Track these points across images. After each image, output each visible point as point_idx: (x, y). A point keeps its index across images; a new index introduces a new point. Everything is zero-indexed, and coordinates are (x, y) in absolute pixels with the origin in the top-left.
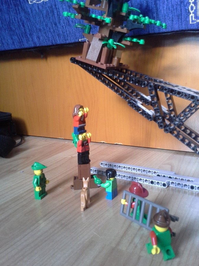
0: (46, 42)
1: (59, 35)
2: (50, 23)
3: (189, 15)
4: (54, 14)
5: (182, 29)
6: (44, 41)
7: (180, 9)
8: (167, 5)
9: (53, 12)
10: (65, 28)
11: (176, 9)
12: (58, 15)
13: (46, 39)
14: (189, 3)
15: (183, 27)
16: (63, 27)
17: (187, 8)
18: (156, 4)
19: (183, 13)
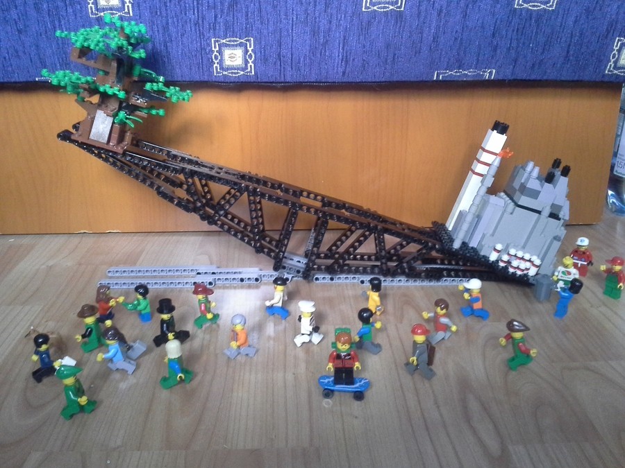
3: (213, 65)
5: (204, 80)
7: (200, 56)
8: (182, 50)
10: (10, 60)
11: (196, 55)
14: (213, 52)
15: (206, 78)
17: (209, 56)
18: (166, 47)
19: (205, 62)
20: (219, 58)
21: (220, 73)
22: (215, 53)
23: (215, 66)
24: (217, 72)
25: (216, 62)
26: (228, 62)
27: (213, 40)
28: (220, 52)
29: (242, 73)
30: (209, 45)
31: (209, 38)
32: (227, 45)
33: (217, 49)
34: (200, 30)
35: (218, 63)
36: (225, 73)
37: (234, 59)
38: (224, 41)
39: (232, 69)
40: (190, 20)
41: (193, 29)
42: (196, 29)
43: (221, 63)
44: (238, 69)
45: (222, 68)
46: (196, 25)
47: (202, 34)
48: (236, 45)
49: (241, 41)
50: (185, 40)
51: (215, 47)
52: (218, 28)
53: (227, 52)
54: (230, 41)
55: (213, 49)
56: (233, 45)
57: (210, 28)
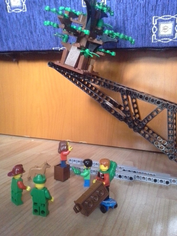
0: (20, 48)
1: (34, 43)
2: (26, 31)
3: (152, 35)
4: (31, 23)
5: (145, 46)
6: (19, 46)
7: (144, 29)
8: (134, 25)
9: (30, 21)
10: (41, 37)
11: (141, 29)
12: (34, 24)
13: (20, 45)
14: (153, 25)
15: (146, 45)
16: (38, 35)
17: (150, 29)
18: (124, 23)
19: (147, 33)
20: (157, 30)
21: (156, 40)
22: (154, 27)
23: (153, 35)
24: (154, 40)
25: (154, 33)
26: (162, 33)
27: (154, 17)
28: (158, 26)
29: (171, 40)
30: (151, 21)
31: (151, 17)
32: (162, 21)
33: (156, 23)
34: (146, 11)
35: (155, 34)
36: (159, 40)
37: (167, 30)
38: (161, 18)
39: (164, 37)
40: (141, 5)
41: (142, 10)
42: (143, 11)
43: (157, 34)
44: (168, 37)
45: (158, 37)
46: (143, 7)
47: (147, 14)
48: (169, 20)
49: (173, 17)
50: (136, 18)
51: (155, 22)
52: (157, 9)
53: (162, 25)
54: (165, 18)
55: (153, 24)
56: (167, 21)
57: (152, 9)
